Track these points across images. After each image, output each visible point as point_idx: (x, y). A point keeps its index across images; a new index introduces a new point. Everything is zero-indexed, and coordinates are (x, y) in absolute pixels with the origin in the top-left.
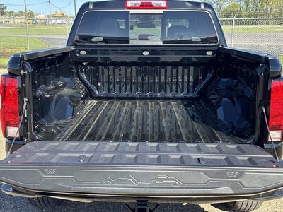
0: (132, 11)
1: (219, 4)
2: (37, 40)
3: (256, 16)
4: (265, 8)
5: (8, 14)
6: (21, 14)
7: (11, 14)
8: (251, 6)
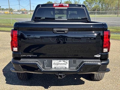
0: (56, 8)
1: (91, 6)
2: (14, 20)
3: (106, 10)
4: (110, 7)
5: (2, 10)
6: (7, 9)
7: (3, 9)
8: (104, 6)
